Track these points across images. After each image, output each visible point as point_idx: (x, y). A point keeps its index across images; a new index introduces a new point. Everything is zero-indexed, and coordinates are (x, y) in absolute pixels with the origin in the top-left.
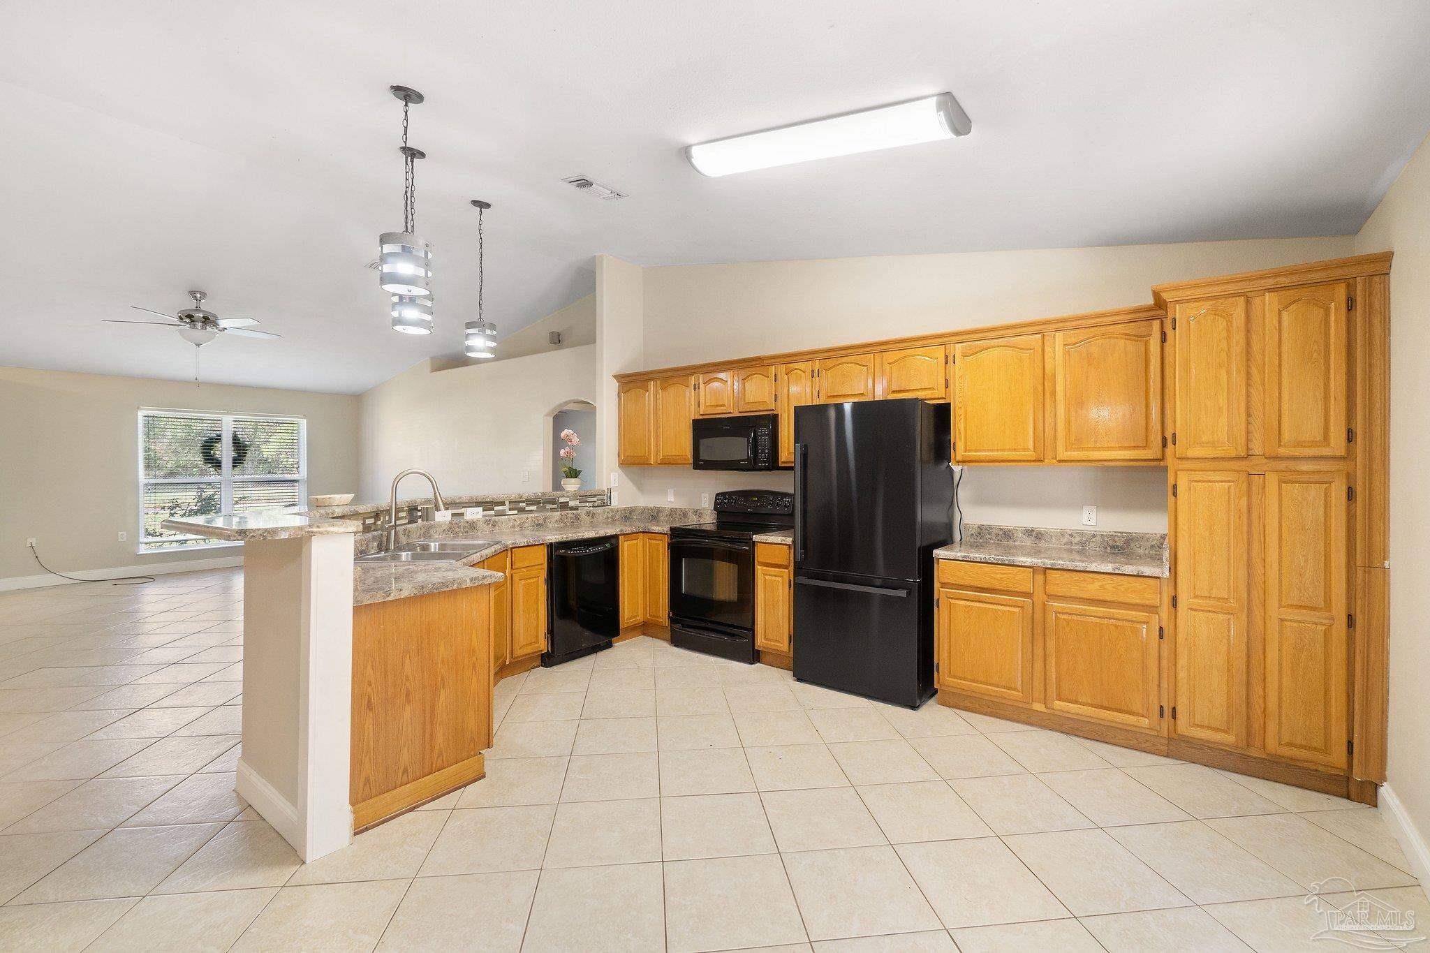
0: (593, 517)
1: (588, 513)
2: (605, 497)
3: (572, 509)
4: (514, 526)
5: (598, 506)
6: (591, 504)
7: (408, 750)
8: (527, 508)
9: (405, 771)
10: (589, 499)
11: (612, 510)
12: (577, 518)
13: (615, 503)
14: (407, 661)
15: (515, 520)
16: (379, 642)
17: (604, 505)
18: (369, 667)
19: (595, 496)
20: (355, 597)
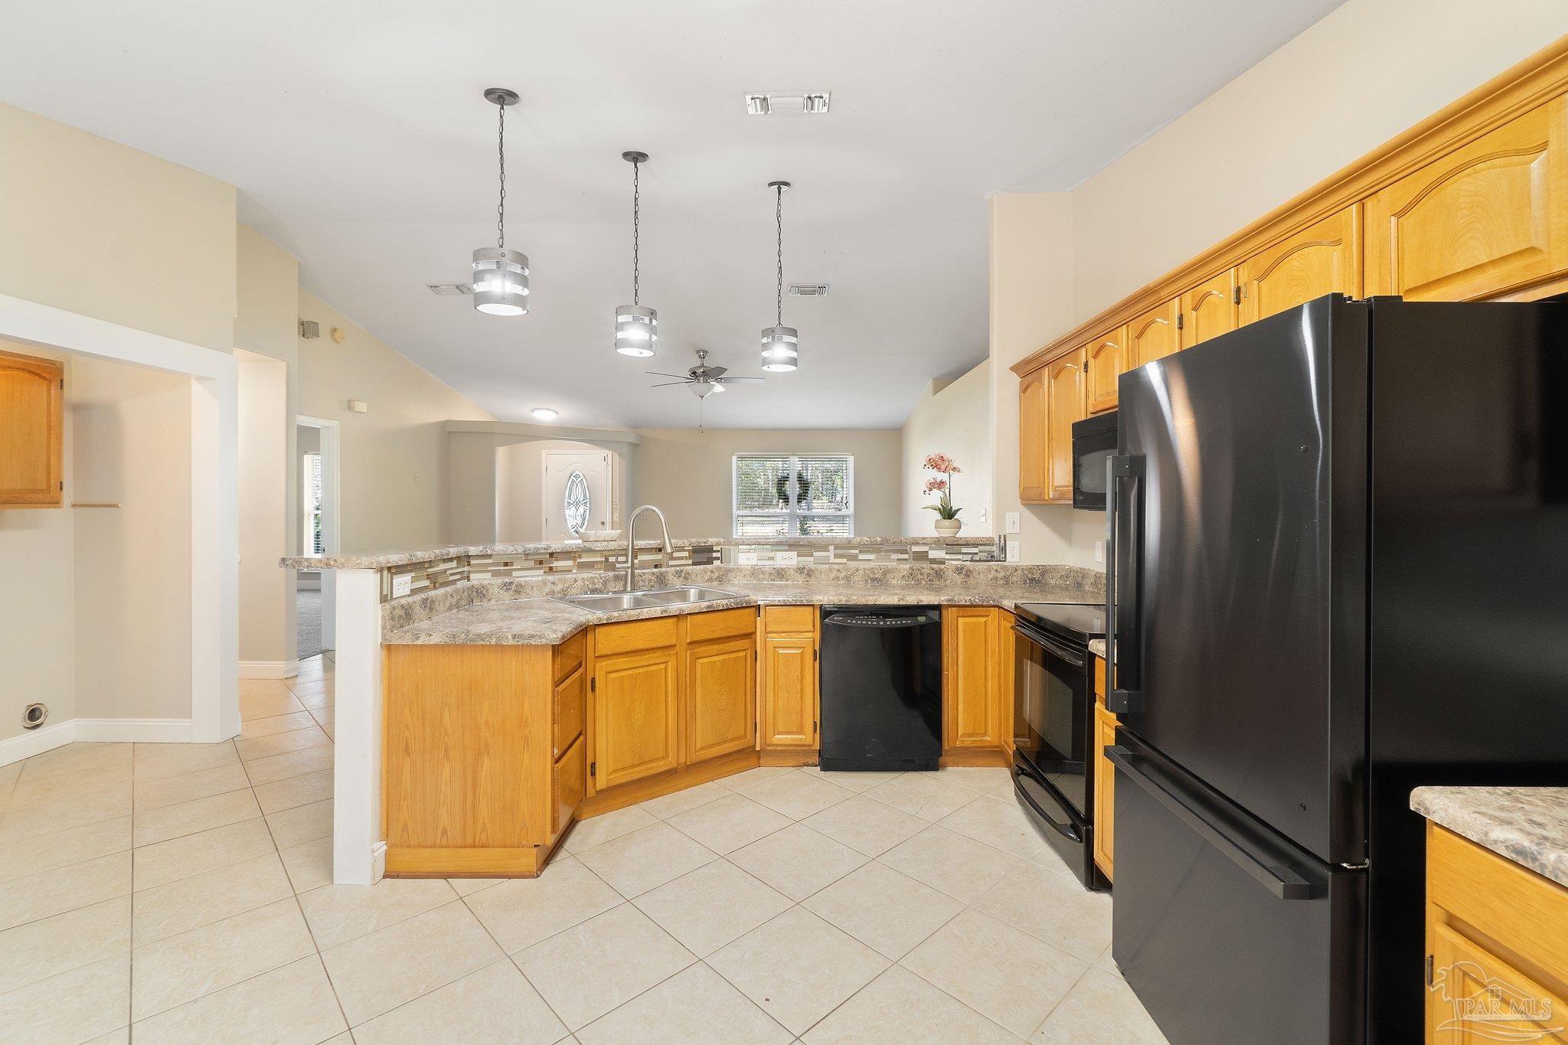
0: (967, 575)
1: (959, 570)
2: (994, 548)
3: (934, 561)
4: (837, 578)
5: (980, 561)
6: (969, 557)
7: (447, 811)
8: (860, 557)
9: (444, 832)
10: (964, 550)
11: (1005, 568)
12: (939, 574)
13: (1015, 557)
14: (446, 714)
15: (838, 570)
16: (417, 685)
17: (992, 558)
18: (407, 710)
19: (975, 545)
20: (384, 636)
